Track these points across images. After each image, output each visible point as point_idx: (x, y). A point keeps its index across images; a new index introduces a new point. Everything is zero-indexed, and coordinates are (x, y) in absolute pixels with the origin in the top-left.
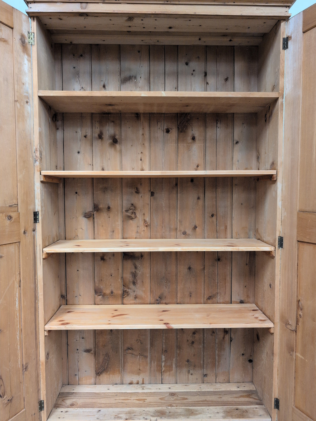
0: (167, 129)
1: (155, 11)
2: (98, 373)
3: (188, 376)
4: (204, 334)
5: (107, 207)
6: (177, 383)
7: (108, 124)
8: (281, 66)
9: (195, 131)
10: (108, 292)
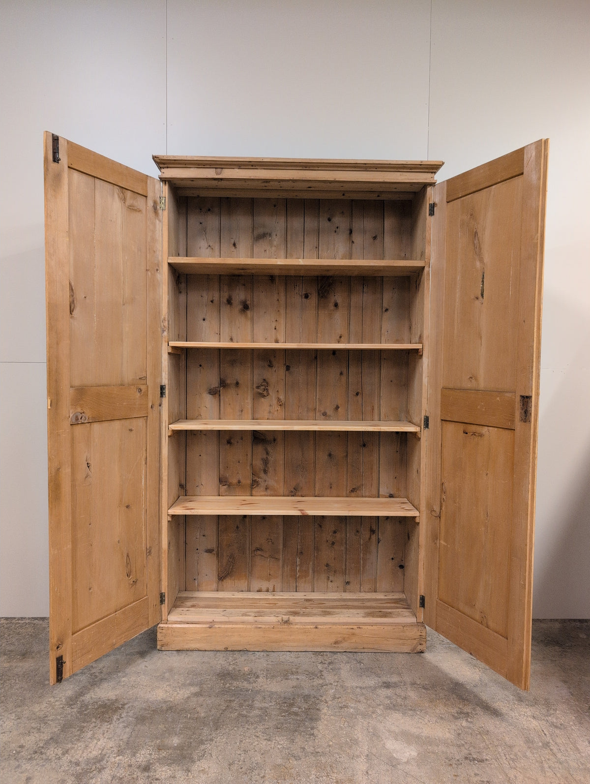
0: (306, 294)
1: (293, 177)
2: (221, 578)
3: (327, 583)
4: (346, 534)
5: (235, 382)
6: (314, 592)
7: (238, 288)
8: (427, 233)
9: (338, 297)
10: (235, 481)
